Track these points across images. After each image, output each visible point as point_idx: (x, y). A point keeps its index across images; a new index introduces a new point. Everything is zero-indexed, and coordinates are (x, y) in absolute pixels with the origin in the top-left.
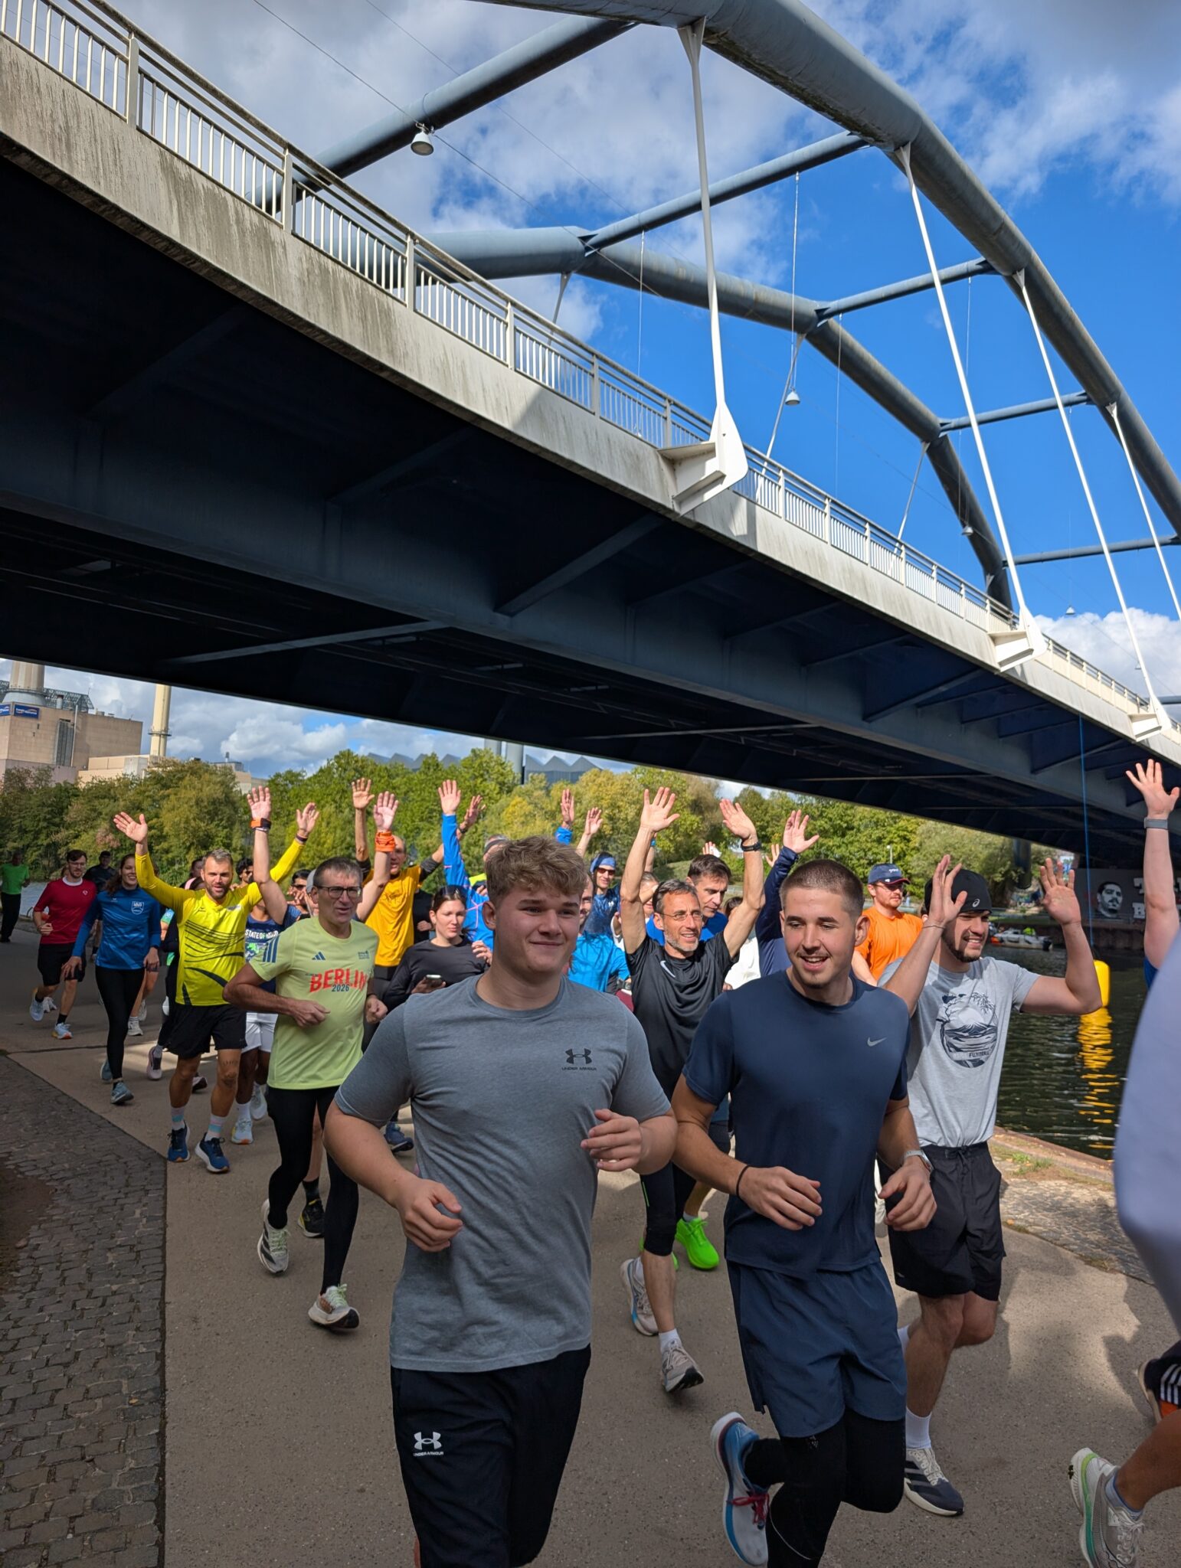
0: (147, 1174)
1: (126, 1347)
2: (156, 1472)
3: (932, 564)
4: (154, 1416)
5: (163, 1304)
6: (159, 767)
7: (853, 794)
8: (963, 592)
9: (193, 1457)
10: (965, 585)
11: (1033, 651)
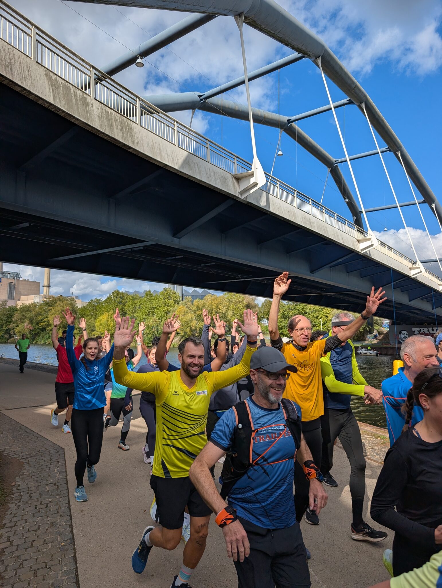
0: (57, 455)
1: (57, 523)
2: (75, 571)
3: (335, 214)
4: (71, 550)
5: (69, 506)
6: (47, 299)
7: (306, 301)
8: (346, 224)
9: (88, 565)
10: (347, 221)
11: (373, 245)
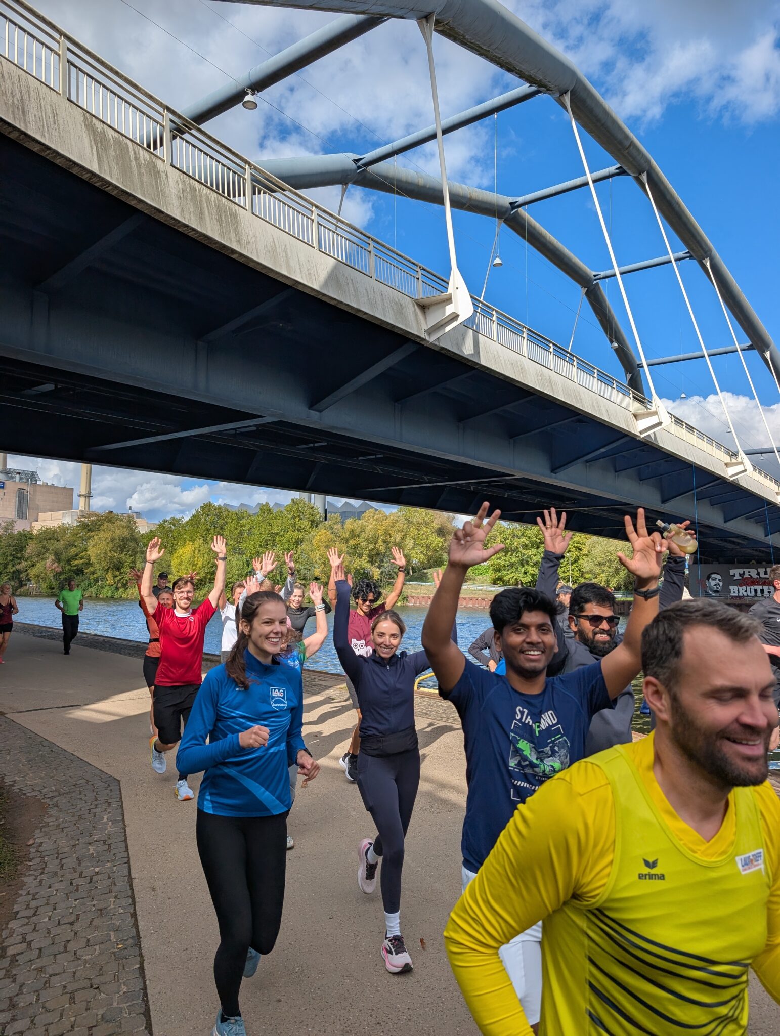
0: (108, 791)
1: (110, 909)
2: (142, 994)
3: (594, 368)
4: (135, 956)
5: (130, 880)
6: (85, 518)
8: (614, 386)
9: (164, 982)
10: (616, 381)
11: (661, 423)
